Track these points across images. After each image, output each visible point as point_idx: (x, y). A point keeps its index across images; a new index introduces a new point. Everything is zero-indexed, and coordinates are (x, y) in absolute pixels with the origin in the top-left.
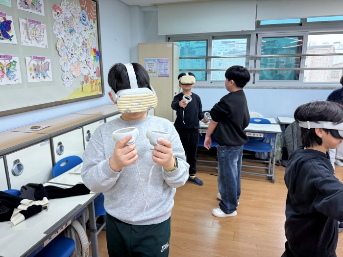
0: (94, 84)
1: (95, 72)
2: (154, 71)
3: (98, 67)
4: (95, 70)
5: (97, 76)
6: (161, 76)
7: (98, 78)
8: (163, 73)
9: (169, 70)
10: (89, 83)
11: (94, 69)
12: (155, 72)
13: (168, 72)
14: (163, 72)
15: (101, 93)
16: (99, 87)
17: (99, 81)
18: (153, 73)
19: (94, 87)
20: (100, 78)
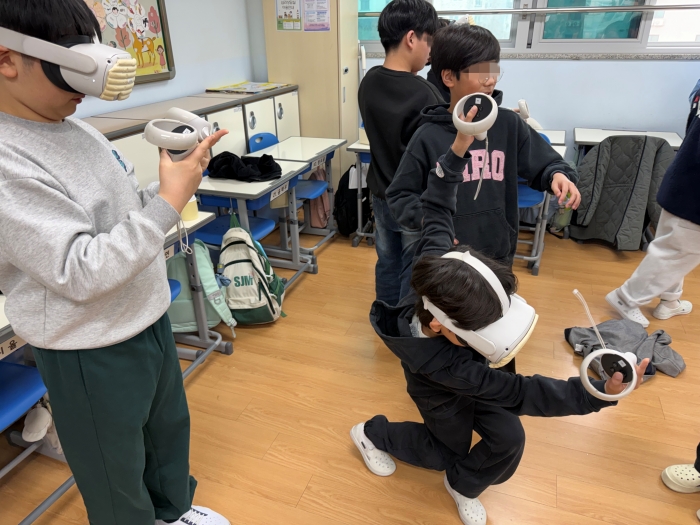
0: (146, 48)
1: (145, 21)
2: (295, 17)
3: (152, 8)
4: (144, 15)
5: (151, 29)
6: (311, 28)
7: (155, 35)
8: (316, 22)
9: (328, 14)
10: (131, 45)
11: (143, 12)
12: (298, 20)
13: (327, 19)
14: (314, 18)
15: (165, 70)
16: (158, 57)
17: (159, 41)
18: (294, 20)
19: (146, 56)
20: (160, 34)
